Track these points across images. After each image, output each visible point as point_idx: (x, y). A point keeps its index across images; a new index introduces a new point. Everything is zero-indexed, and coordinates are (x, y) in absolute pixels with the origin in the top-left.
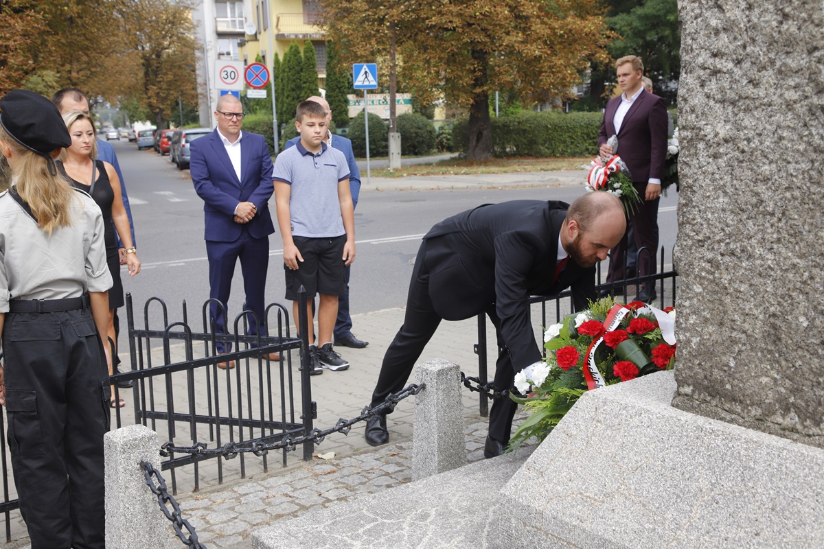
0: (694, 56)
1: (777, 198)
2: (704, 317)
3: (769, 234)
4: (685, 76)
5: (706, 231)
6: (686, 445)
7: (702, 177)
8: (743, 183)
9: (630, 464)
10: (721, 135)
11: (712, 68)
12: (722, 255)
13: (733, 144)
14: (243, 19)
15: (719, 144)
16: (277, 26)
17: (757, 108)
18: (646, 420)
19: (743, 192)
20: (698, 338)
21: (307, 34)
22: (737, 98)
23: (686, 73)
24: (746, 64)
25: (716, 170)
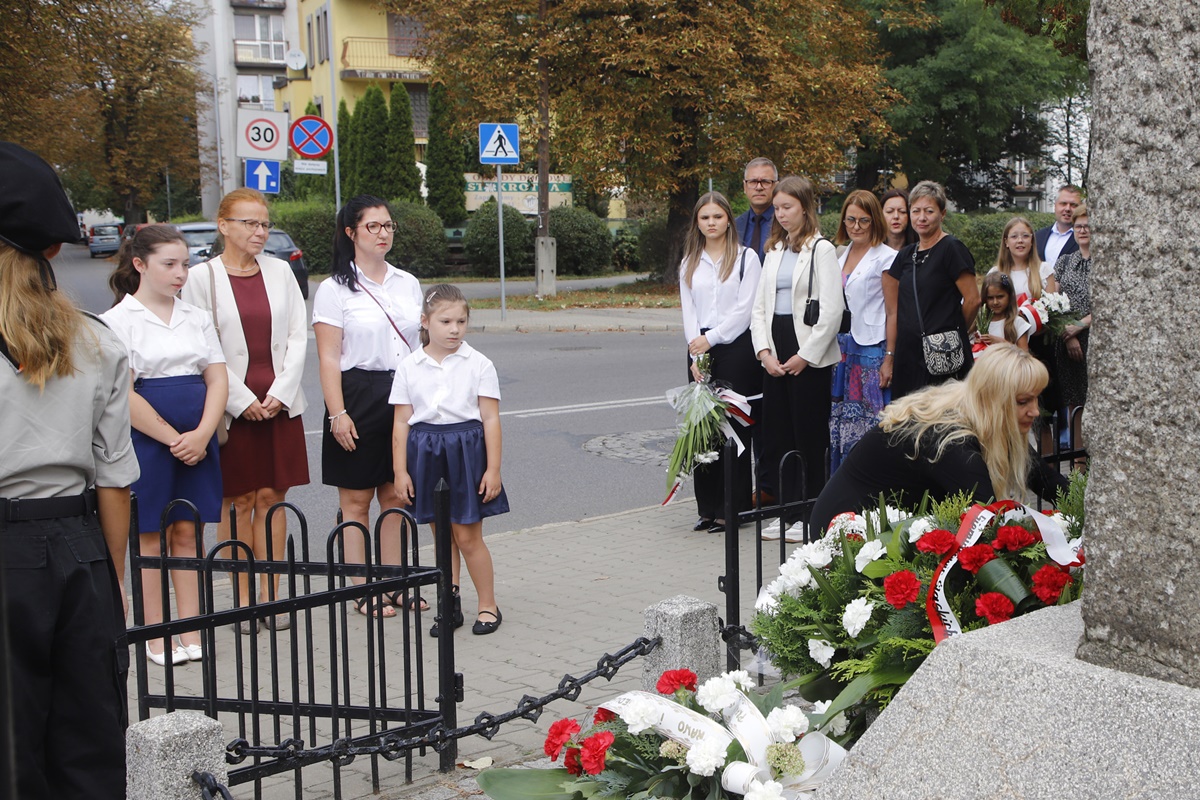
0: (1113, 124)
2: (1128, 519)
4: (1100, 152)
5: (1132, 388)
6: (1102, 716)
7: (1126, 306)
8: (1188, 316)
9: (1017, 750)
10: (1156, 241)
11: (1140, 142)
12: (1157, 424)
13: (1173, 257)
15: (1151, 256)
18: (1039, 681)
19: (1189, 329)
20: (1120, 552)
22: (1178, 188)
23: (1101, 148)
24: (1191, 139)
25: (1148, 295)
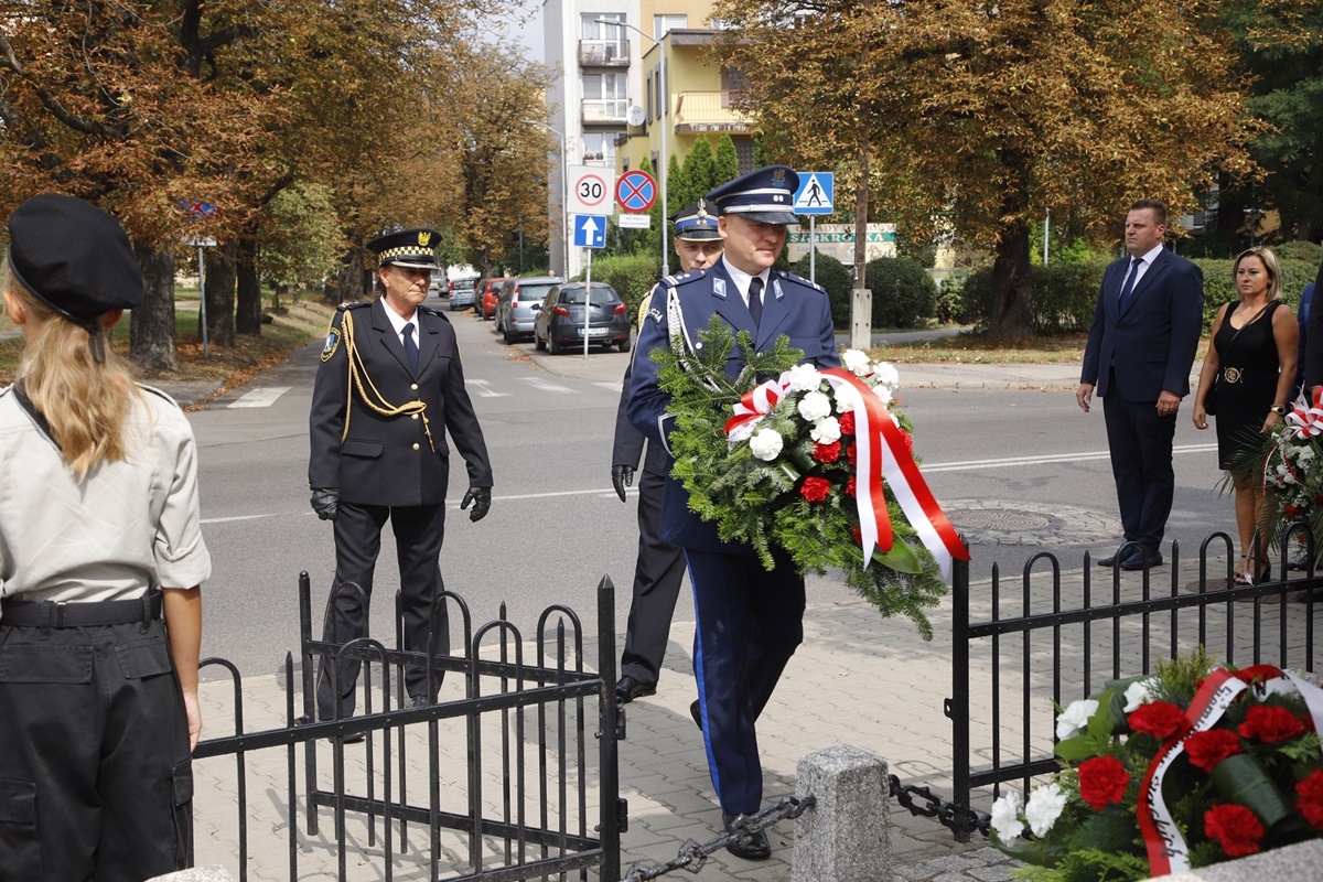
14: (627, 101)
16: (678, 111)
21: (727, 125)
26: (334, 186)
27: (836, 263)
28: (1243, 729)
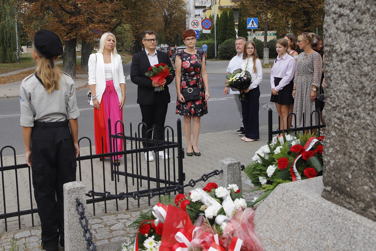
0: (330, 7)
1: (372, 85)
2: (336, 149)
3: (367, 105)
5: (337, 102)
7: (334, 72)
8: (355, 76)
9: (296, 227)
10: (344, 49)
11: (339, 13)
12: (345, 116)
13: (350, 55)
14: (206, 1)
15: (343, 55)
16: (219, 3)
17: (361, 35)
19: (355, 81)
20: (334, 161)
21: (232, 6)
22: (351, 29)
23: (327, 16)
24: (356, 11)
25: (342, 69)
26: (132, 25)
27: (260, 41)
28: (316, 151)
